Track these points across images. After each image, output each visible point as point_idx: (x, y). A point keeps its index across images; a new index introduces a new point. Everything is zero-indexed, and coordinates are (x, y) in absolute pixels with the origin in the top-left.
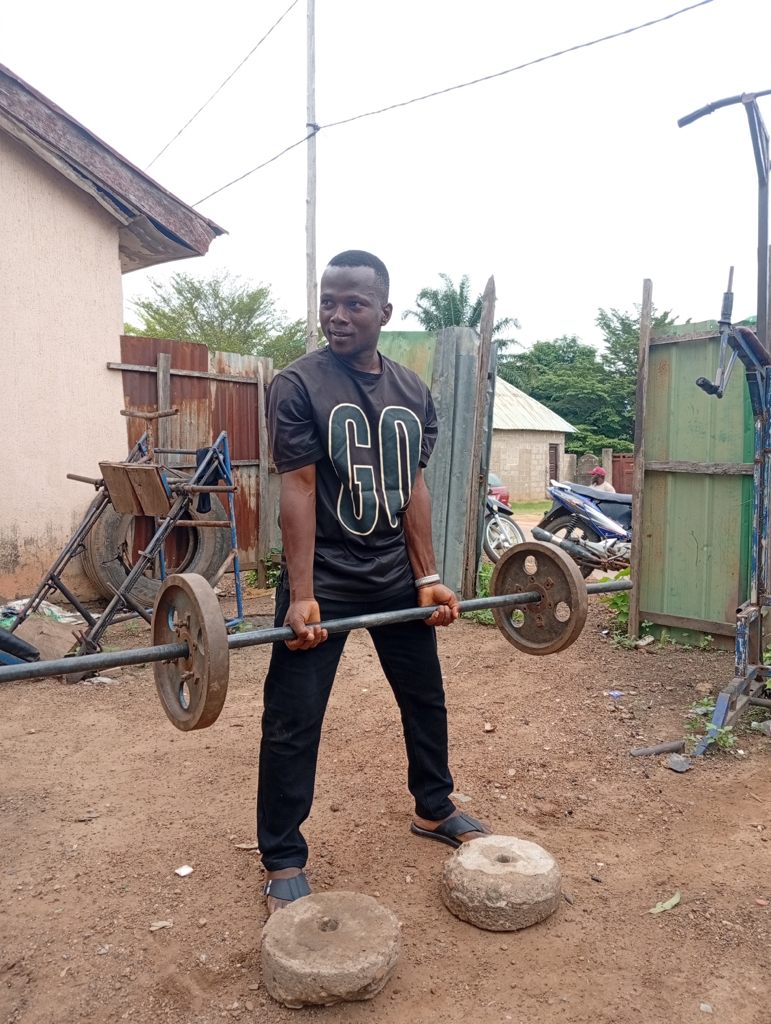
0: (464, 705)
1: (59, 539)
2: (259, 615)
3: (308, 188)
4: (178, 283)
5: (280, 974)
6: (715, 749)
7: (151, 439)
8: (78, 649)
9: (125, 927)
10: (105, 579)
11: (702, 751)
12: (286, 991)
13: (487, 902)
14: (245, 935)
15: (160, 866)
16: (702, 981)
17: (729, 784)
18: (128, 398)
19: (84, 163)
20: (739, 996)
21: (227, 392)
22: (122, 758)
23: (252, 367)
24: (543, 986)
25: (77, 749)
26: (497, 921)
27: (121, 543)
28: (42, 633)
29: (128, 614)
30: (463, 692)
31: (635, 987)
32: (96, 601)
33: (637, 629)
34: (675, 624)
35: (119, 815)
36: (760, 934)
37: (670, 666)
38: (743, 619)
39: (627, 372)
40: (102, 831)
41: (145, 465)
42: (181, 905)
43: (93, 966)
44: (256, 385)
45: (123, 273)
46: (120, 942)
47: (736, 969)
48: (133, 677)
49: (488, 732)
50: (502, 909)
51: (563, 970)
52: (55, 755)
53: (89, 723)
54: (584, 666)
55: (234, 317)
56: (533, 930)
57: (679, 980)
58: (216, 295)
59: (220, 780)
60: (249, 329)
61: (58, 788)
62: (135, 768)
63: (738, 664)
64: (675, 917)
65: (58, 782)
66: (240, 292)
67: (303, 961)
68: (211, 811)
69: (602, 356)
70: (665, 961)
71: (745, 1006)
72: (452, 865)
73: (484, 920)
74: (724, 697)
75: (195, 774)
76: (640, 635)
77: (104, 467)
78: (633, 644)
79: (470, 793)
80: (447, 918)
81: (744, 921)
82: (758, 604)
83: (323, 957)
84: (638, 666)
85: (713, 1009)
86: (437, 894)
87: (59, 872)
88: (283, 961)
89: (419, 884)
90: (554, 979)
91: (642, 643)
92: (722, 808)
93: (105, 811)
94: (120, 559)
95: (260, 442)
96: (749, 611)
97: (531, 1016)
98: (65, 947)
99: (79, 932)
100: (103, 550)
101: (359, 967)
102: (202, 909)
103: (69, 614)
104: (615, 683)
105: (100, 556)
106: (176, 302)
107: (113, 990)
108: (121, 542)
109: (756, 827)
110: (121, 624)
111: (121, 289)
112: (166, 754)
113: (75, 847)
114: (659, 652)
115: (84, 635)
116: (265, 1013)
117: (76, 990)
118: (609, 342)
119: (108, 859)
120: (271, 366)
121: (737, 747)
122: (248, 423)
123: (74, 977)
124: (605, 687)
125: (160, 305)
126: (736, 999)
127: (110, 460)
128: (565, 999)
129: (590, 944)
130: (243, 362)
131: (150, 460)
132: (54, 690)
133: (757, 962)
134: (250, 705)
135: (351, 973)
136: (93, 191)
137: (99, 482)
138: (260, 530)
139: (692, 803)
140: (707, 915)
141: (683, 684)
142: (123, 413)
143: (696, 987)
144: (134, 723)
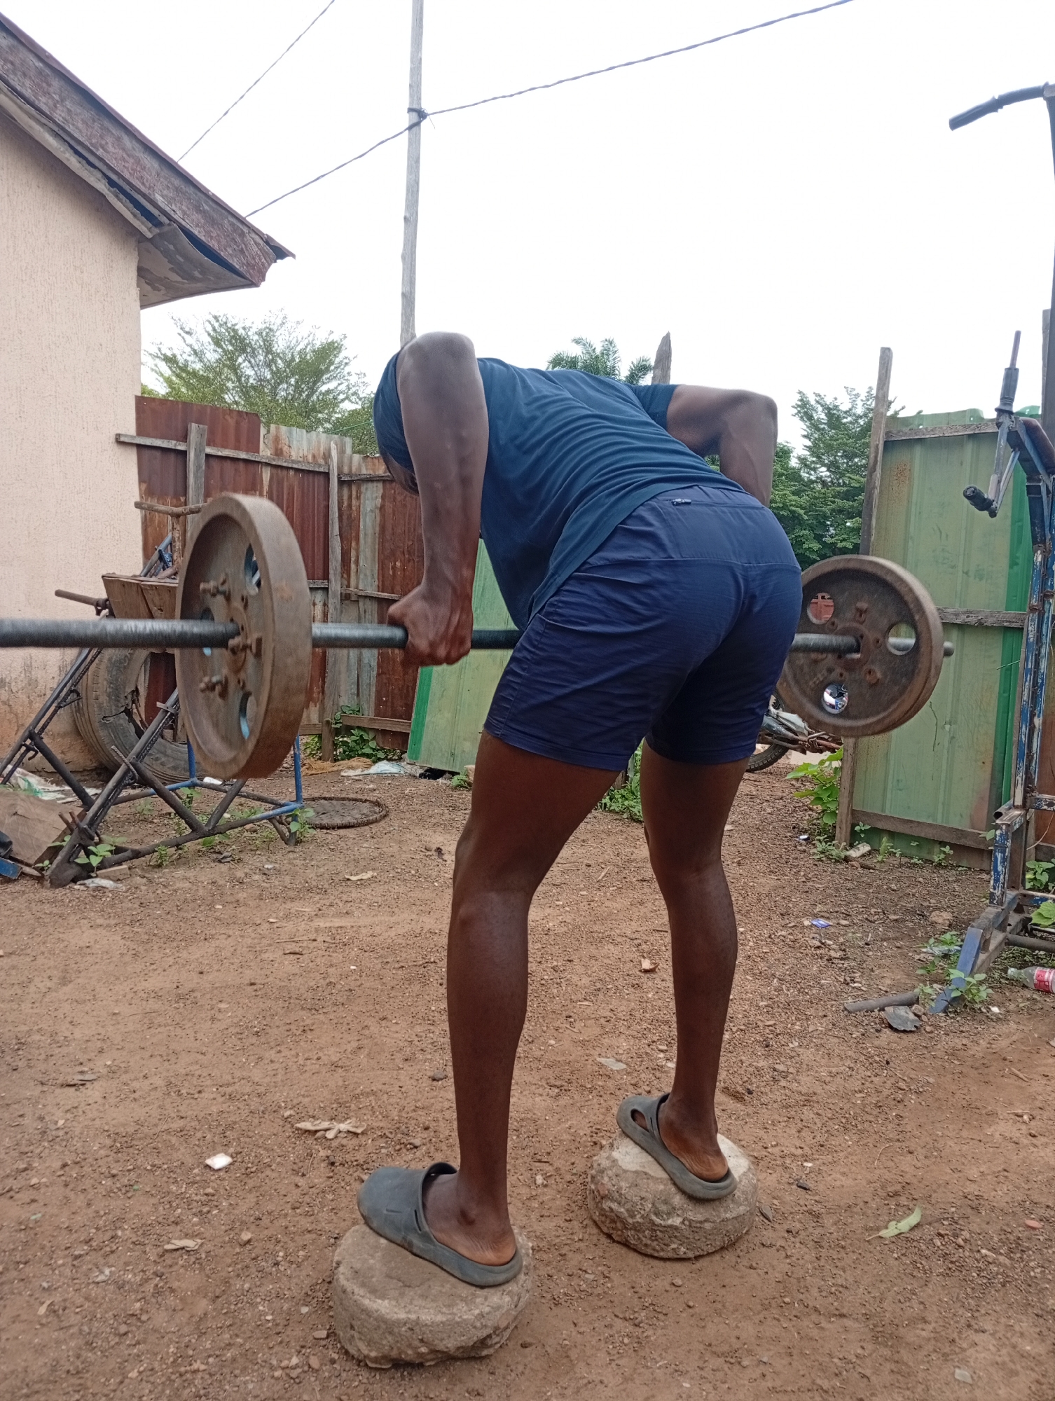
0: (613, 933)
1: (41, 682)
2: (325, 799)
3: (407, 199)
4: (214, 330)
5: (358, 1319)
6: (960, 1005)
7: (178, 545)
8: (67, 838)
9: (133, 1243)
10: (106, 741)
11: (942, 1007)
12: (369, 1345)
13: (654, 1218)
14: (307, 1258)
15: (183, 1153)
16: (955, 1335)
17: (981, 1055)
18: (144, 486)
19: (91, 144)
20: (1007, 1359)
21: (285, 484)
22: (129, 996)
23: (322, 449)
24: (734, 1340)
25: (64, 981)
26: (667, 1245)
27: (130, 691)
28: (16, 814)
29: (137, 791)
30: (611, 914)
31: (862, 1344)
32: (92, 770)
33: (848, 834)
34: (900, 828)
35: (125, 1078)
36: (1033, 1269)
37: (893, 886)
38: (1004, 827)
39: (832, 482)
40: (100, 1101)
41: (168, 580)
42: (215, 1212)
43: (87, 1299)
44: (327, 475)
45: (143, 306)
46: (127, 1264)
47: (1003, 1320)
48: (145, 880)
49: (646, 971)
50: (676, 1228)
51: (761, 1316)
52: (32, 989)
53: (81, 944)
54: (773, 883)
55: (293, 381)
56: (717, 1257)
57: (924, 1334)
58: (268, 349)
59: (269, 1031)
60: (315, 397)
61: (36, 1037)
62: (148, 1010)
63: (995, 889)
64: (915, 1244)
65: (36, 1028)
66: (301, 346)
67: (394, 1303)
68: (257, 1075)
69: (799, 458)
70: (902, 1306)
71: (1016, 1373)
72: (605, 1163)
73: (649, 1242)
74: (974, 934)
75: (235, 1020)
76: (852, 842)
77: (109, 581)
78: (843, 855)
79: (624, 1057)
80: (595, 1238)
81: (1011, 1250)
82: (1024, 806)
83: (424, 1296)
84: (849, 885)
85: (972, 1377)
86: (580, 1203)
87: (36, 1159)
88: (366, 1302)
89: (554, 1187)
90: (749, 1330)
91: (854, 853)
92: (974, 1088)
93: (104, 1071)
94: (128, 712)
95: (331, 556)
96: (1012, 815)
97: (718, 1384)
98: (46, 1271)
99: (67, 1248)
100: (104, 699)
101: (477, 1312)
102: (244, 1218)
103: (54, 788)
104: (819, 908)
105: (100, 707)
106: (212, 355)
107: (116, 1335)
108: (130, 689)
109: (1022, 1116)
110: (128, 804)
111: (139, 330)
112: (193, 991)
113: (61, 1123)
114: (878, 866)
115: (77, 819)
116: (337, 1373)
117: (61, 1335)
118: (810, 439)
119: (108, 1142)
120: (349, 450)
121: (989, 1002)
122: (314, 528)
123: (58, 1316)
124: (806, 914)
125: (189, 358)
126: (1004, 1363)
127: (118, 573)
128: (765, 1359)
129: (798, 1280)
130: (309, 441)
131: (175, 574)
132: (32, 895)
133: (1030, 1310)
134: (311, 924)
135: (464, 1320)
136: (102, 186)
137: (101, 603)
138: (327, 680)
139: (931, 1080)
140: (960, 1241)
141: (913, 912)
142: (138, 505)
143: (947, 1345)
144: (148, 946)
